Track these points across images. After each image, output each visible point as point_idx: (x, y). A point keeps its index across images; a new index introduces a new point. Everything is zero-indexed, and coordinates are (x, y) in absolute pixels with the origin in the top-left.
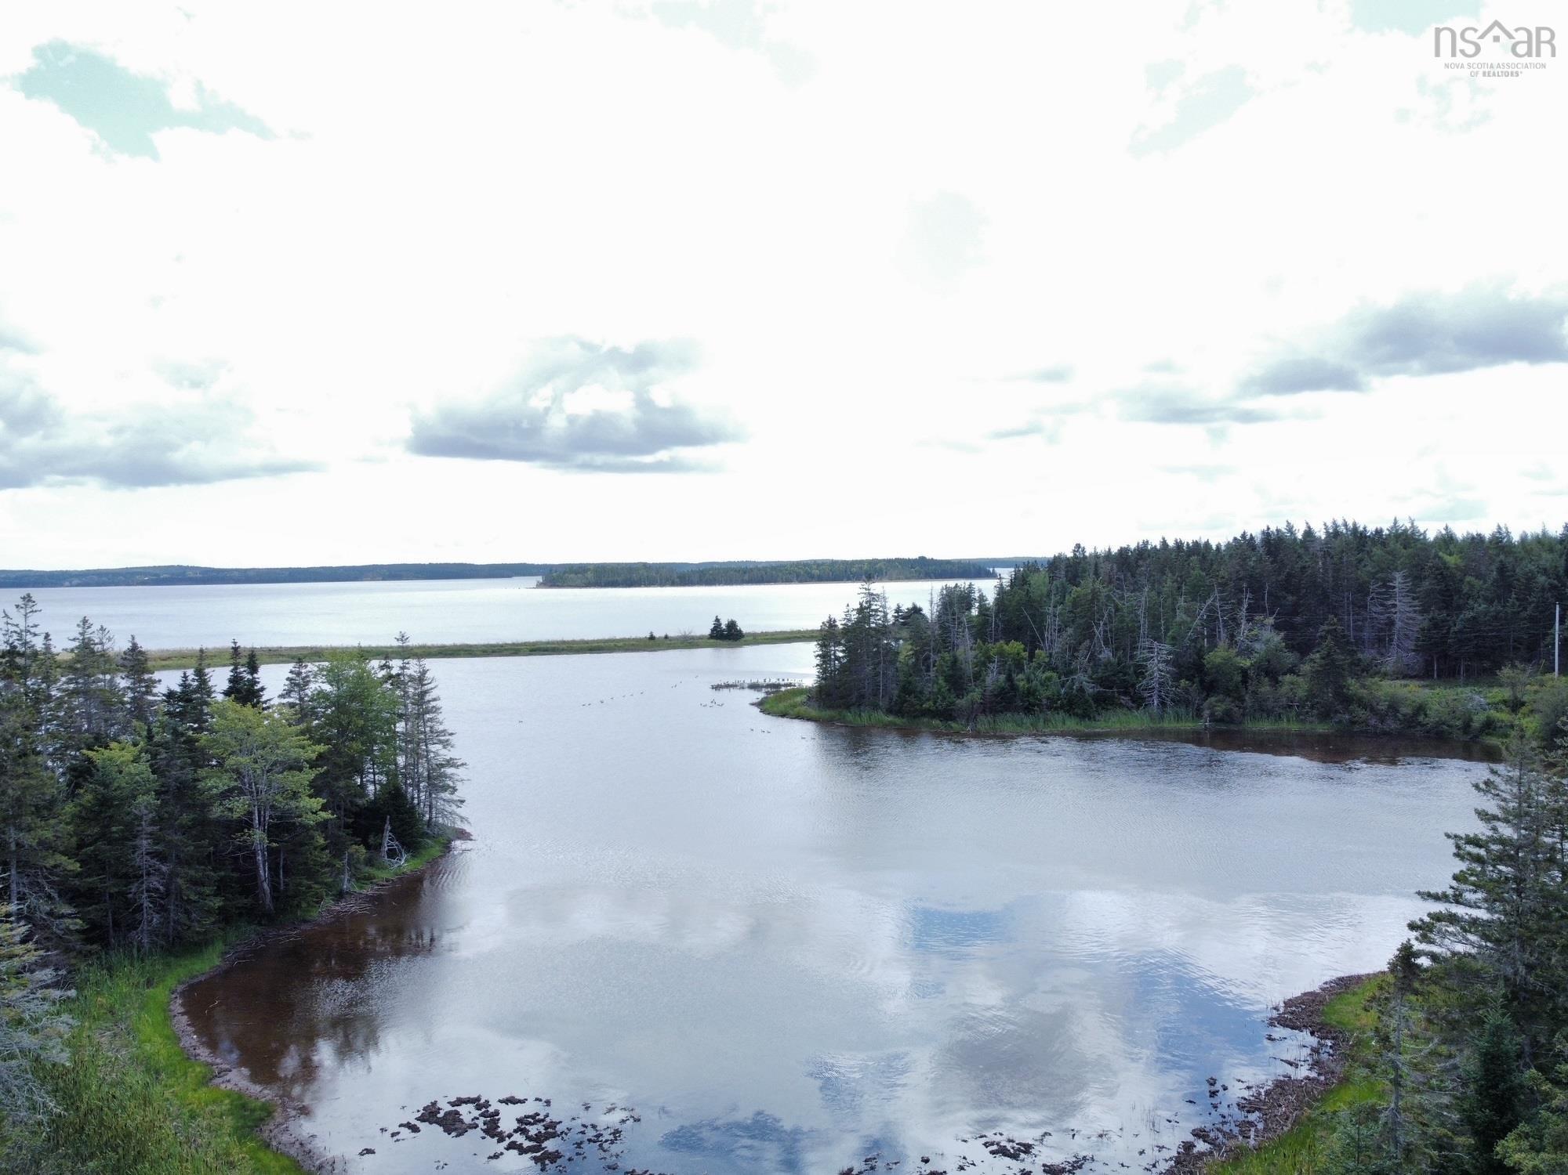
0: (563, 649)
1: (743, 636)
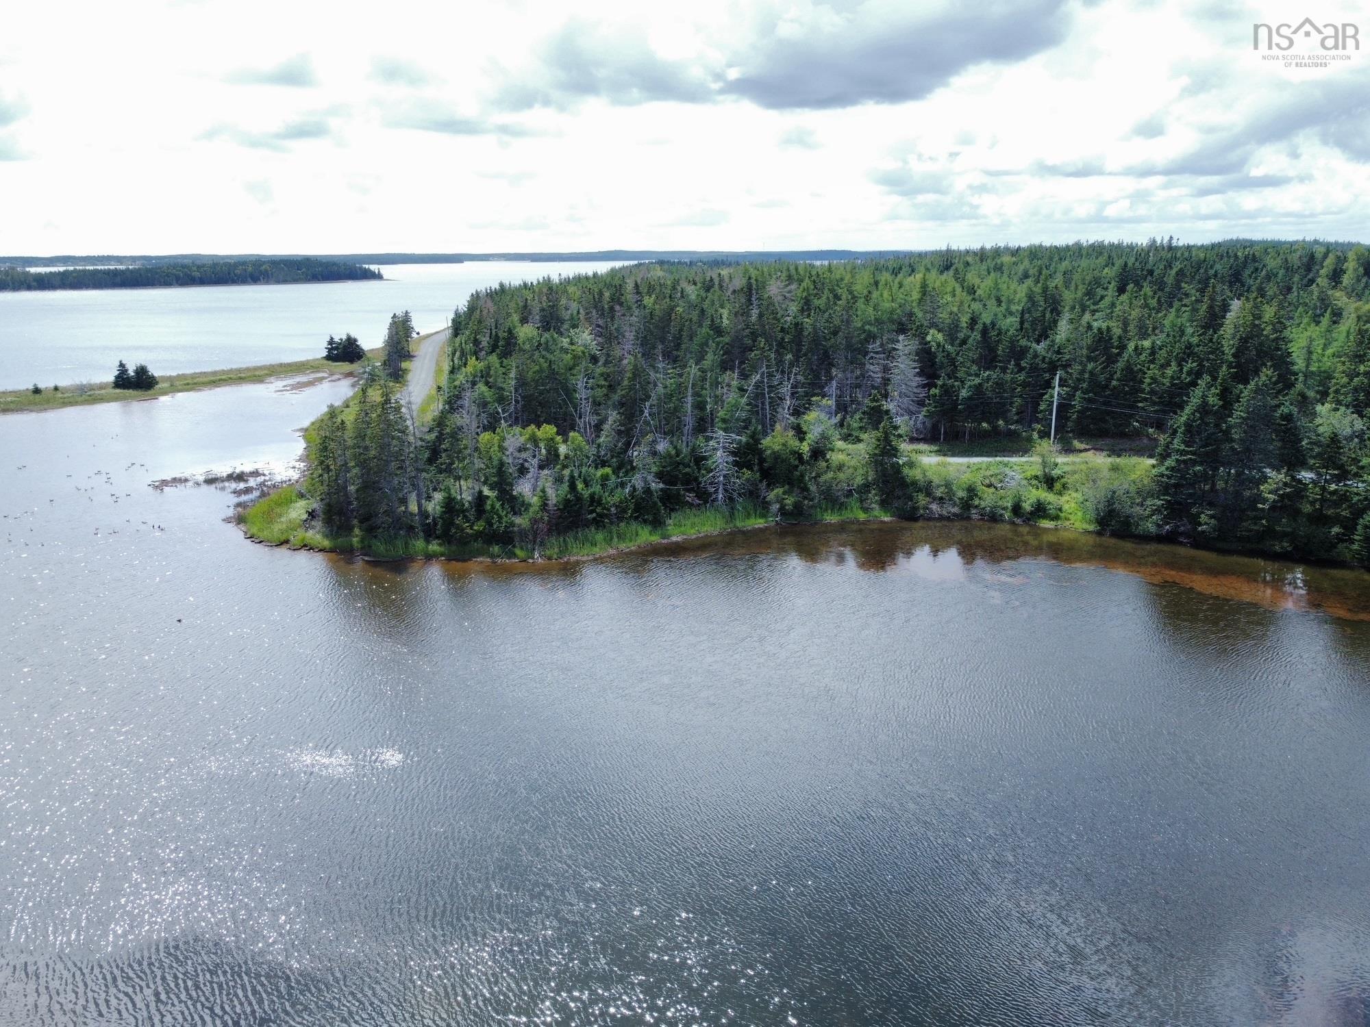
1: (157, 383)
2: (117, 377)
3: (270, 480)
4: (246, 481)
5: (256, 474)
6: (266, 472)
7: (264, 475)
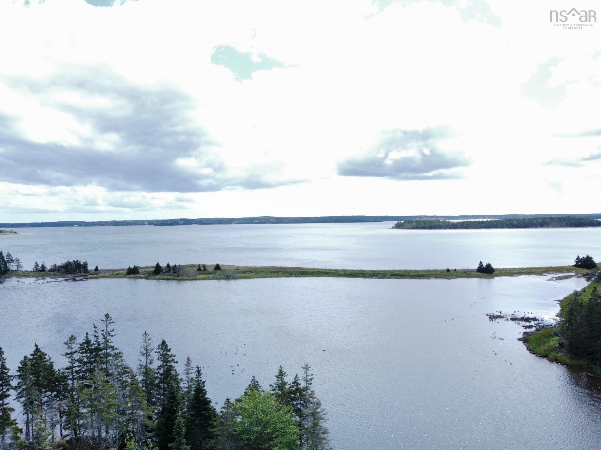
0: (406, 276)
1: (494, 271)
2: (479, 267)
3: (541, 323)
4: (530, 322)
5: (535, 319)
6: (540, 319)
7: (538, 320)
